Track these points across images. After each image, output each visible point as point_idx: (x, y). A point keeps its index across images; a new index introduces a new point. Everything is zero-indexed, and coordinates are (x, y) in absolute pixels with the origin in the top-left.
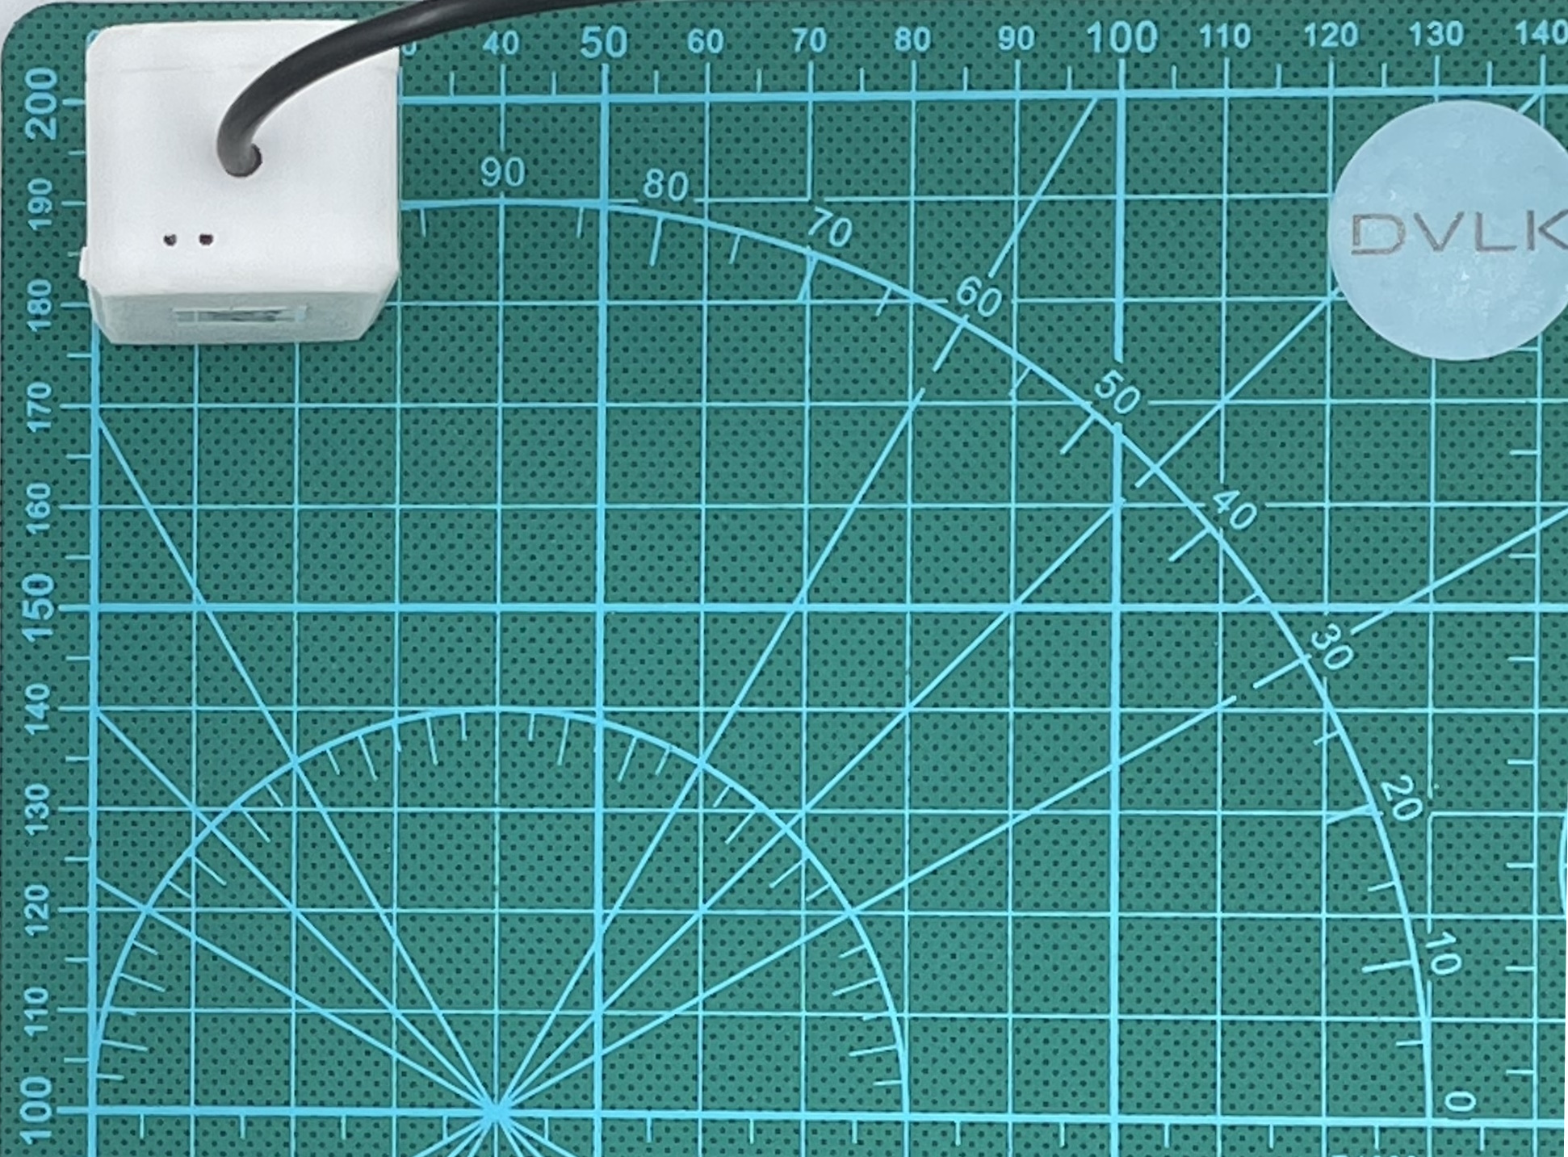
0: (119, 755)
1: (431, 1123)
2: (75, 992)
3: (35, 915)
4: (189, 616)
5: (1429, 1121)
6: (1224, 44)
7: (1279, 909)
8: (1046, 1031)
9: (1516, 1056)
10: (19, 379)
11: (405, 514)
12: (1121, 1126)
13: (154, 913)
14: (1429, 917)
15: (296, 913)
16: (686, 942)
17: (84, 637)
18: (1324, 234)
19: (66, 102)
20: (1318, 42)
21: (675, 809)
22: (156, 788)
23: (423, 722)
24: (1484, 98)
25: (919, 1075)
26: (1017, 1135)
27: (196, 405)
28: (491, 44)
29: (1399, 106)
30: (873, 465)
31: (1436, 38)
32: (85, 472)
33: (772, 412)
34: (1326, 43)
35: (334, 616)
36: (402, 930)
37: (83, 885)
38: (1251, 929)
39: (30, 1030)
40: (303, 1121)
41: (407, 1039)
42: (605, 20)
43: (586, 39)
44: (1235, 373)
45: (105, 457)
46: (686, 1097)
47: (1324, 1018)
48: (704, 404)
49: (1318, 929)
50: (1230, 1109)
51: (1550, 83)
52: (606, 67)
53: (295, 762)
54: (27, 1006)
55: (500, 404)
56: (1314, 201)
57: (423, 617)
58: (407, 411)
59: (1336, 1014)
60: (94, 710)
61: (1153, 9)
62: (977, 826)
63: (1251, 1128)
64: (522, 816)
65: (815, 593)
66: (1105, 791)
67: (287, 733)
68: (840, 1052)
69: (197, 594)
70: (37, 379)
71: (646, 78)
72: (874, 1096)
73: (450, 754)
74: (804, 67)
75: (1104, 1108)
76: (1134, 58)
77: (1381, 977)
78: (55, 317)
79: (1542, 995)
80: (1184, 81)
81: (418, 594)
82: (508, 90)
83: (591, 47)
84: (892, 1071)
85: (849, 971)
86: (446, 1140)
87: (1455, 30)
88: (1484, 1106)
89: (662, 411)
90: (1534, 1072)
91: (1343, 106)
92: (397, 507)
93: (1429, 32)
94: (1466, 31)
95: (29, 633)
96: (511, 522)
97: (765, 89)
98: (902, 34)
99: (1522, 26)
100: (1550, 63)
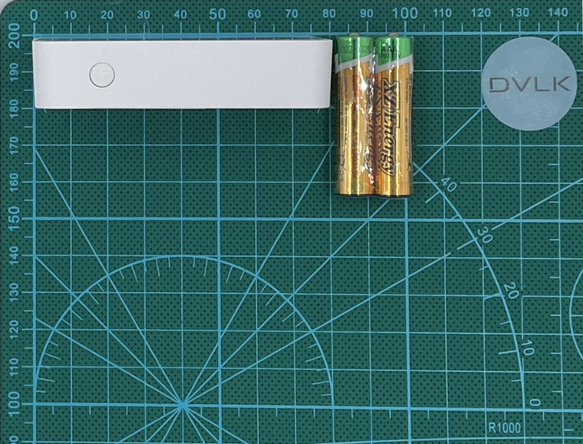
0: (44, 273)
1: (160, 409)
2: (29, 360)
3: (13, 331)
4: (69, 222)
5: (524, 410)
6: (442, 16)
7: (468, 331)
8: (384, 376)
9: (555, 386)
10: (7, 135)
11: (147, 185)
12: (412, 411)
13: (57, 331)
14: (522, 334)
15: (109, 331)
16: (252, 342)
17: (31, 229)
18: (480, 85)
19: (23, 35)
20: (476, 15)
21: (247, 293)
22: (57, 285)
23: (155, 260)
24: (537, 36)
25: (337, 392)
26: (374, 414)
27: (71, 145)
28: (177, 15)
29: (506, 39)
30: (317, 167)
31: (519, 14)
32: (31, 169)
33: (280, 148)
34: (480, 15)
35: (122, 222)
36: (148, 337)
37: (31, 320)
38: (458, 338)
39: (12, 374)
40: (112, 408)
41: (150, 378)
42: (218, 7)
43: (211, 13)
44: (448, 135)
45: (38, 164)
46: (252, 400)
47: (485, 372)
48: (255, 145)
49: (482, 338)
50: (451, 405)
51: (561, 31)
52: (218, 23)
53: (108, 276)
54: (11, 365)
55: (181, 145)
56: (476, 73)
57: (154, 222)
58: (147, 147)
59: (489, 370)
60: (35, 256)
61: (416, 3)
62: (357, 299)
63: (459, 412)
64: (191, 295)
65: (297, 214)
66: (404, 287)
67: (105, 264)
68: (308, 384)
69: (72, 213)
70: (13, 135)
71: (233, 27)
72: (321, 400)
73: (165, 272)
74: (290, 23)
75: (405, 404)
76: (409, 21)
77: (505, 356)
78: (20, 113)
79: (564, 363)
80: (428, 29)
81: (152, 214)
82: (183, 31)
83: (213, 16)
84: (328, 390)
85: (310, 352)
86: (165, 415)
87: (526, 11)
88: (543, 404)
89: (240, 147)
90: (562, 392)
91: (486, 39)
92: (144, 182)
93: (517, 12)
94: (530, 12)
95: (11, 228)
96: (186, 188)
97: (276, 31)
98: (325, 12)
99: (550, 10)
100: (561, 23)
